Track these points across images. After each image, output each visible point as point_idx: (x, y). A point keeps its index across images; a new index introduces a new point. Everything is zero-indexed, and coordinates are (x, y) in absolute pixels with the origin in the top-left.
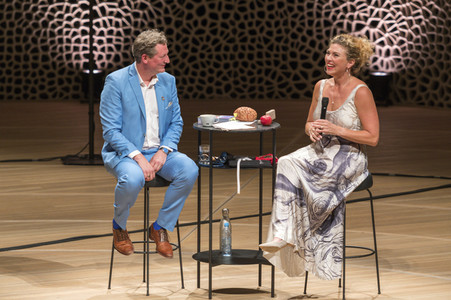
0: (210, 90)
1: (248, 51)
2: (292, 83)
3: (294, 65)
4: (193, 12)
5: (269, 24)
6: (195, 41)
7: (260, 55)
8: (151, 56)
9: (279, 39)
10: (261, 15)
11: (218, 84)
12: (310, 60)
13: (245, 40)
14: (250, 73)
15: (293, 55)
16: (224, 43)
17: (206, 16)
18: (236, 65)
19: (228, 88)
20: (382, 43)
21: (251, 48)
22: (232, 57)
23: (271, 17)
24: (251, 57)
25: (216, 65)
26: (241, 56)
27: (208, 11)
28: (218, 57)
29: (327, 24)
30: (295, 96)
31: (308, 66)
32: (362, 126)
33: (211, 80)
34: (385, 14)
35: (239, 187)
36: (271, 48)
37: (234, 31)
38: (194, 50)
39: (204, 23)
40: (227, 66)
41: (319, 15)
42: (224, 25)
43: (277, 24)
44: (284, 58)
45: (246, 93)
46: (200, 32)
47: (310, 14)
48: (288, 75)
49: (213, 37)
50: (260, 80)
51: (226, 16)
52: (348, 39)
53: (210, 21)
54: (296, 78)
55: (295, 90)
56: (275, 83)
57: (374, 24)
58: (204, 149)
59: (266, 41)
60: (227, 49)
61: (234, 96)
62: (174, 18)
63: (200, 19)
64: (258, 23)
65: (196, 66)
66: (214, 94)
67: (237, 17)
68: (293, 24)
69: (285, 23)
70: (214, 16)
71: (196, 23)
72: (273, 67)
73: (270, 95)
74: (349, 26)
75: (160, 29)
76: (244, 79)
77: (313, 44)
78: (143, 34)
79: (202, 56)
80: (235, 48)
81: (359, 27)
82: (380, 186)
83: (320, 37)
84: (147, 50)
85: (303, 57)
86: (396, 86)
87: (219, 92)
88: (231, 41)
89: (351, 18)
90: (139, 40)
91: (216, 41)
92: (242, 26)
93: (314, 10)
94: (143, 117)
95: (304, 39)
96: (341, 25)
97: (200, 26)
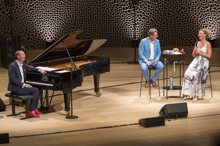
0: (166, 44)
1: (176, 34)
2: (188, 42)
3: (189, 37)
4: (162, 23)
5: (182, 26)
6: (162, 31)
7: (180, 34)
8: (153, 35)
9: (185, 30)
10: (180, 24)
11: (169, 42)
12: (193, 36)
13: (176, 30)
14: (177, 39)
15: (189, 34)
16: (170, 31)
17: (165, 24)
18: (173, 37)
19: (171, 43)
20: (212, 31)
21: (177, 33)
22: (172, 35)
23: (183, 24)
24: (177, 35)
25: (168, 37)
26: (175, 35)
27: (166, 23)
28: (169, 35)
29: (198, 26)
30: (189, 45)
31: (193, 37)
32: (207, 53)
33: (167, 41)
34: (213, 23)
35: (175, 69)
36: (182, 33)
37: (173, 28)
38: (162, 33)
39: (165, 26)
40: (171, 37)
41: (195, 24)
42: (170, 27)
43: (184, 26)
44: (186, 35)
45: (176, 44)
46: (164, 28)
47: (193, 23)
48: (187, 40)
49: (167, 30)
50: (180, 41)
51: (170, 24)
52: (204, 29)
53: (166, 26)
54: (189, 40)
55: (189, 44)
56: (184, 42)
57: (210, 26)
58: (165, 59)
59: (181, 31)
60: (171, 33)
61: (173, 45)
62: (157, 25)
63: (164, 25)
64: (179, 26)
65: (163, 38)
66: (168, 45)
67: (174, 24)
68: (189, 26)
69: (186, 26)
70: (167, 24)
71: (163, 26)
72: (183, 38)
73: (182, 45)
74: (203, 26)
75: (156, 28)
76: (175, 41)
77: (194, 31)
78: (151, 29)
79: (164, 35)
80: (173, 33)
81: (206, 27)
82: (212, 69)
83: (196, 30)
84: (152, 34)
85: (191, 35)
86: (216, 42)
87: (169, 44)
88: (172, 31)
89: (204, 24)
90: (150, 31)
91: (168, 31)
92: (175, 27)
93: (194, 22)
94: (150, 51)
95: (191, 30)
96: (201, 26)
97: (164, 27)
